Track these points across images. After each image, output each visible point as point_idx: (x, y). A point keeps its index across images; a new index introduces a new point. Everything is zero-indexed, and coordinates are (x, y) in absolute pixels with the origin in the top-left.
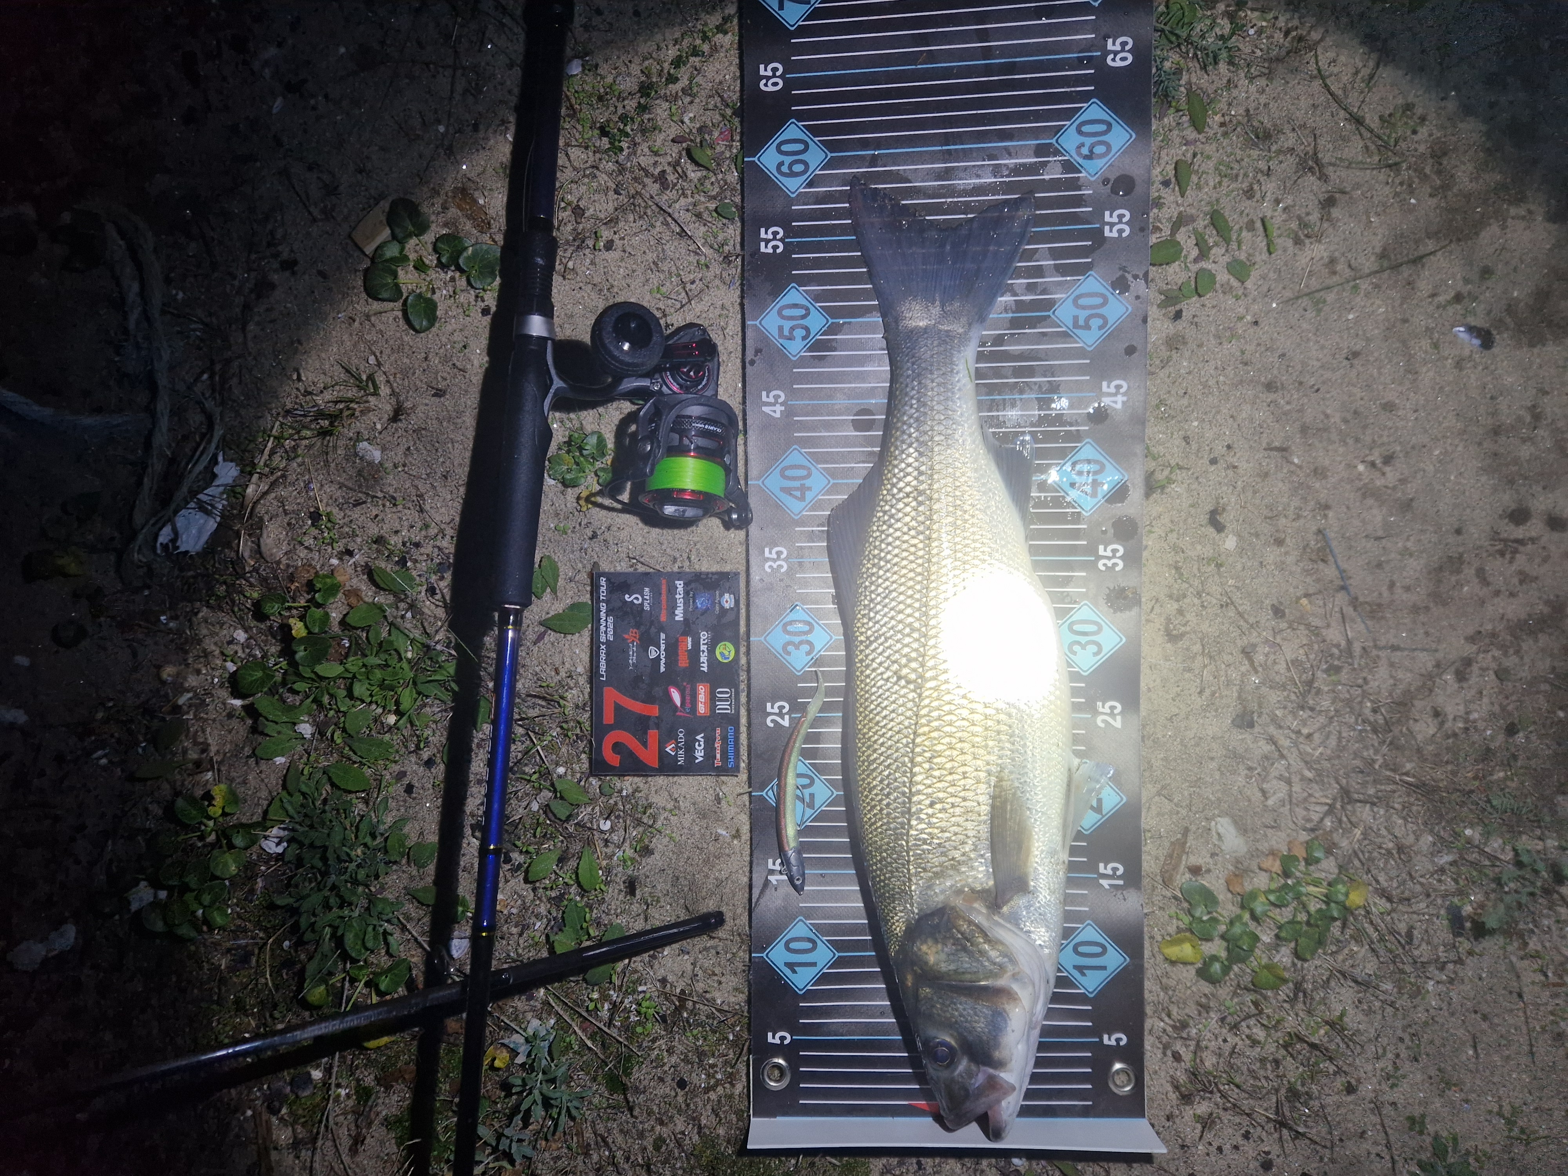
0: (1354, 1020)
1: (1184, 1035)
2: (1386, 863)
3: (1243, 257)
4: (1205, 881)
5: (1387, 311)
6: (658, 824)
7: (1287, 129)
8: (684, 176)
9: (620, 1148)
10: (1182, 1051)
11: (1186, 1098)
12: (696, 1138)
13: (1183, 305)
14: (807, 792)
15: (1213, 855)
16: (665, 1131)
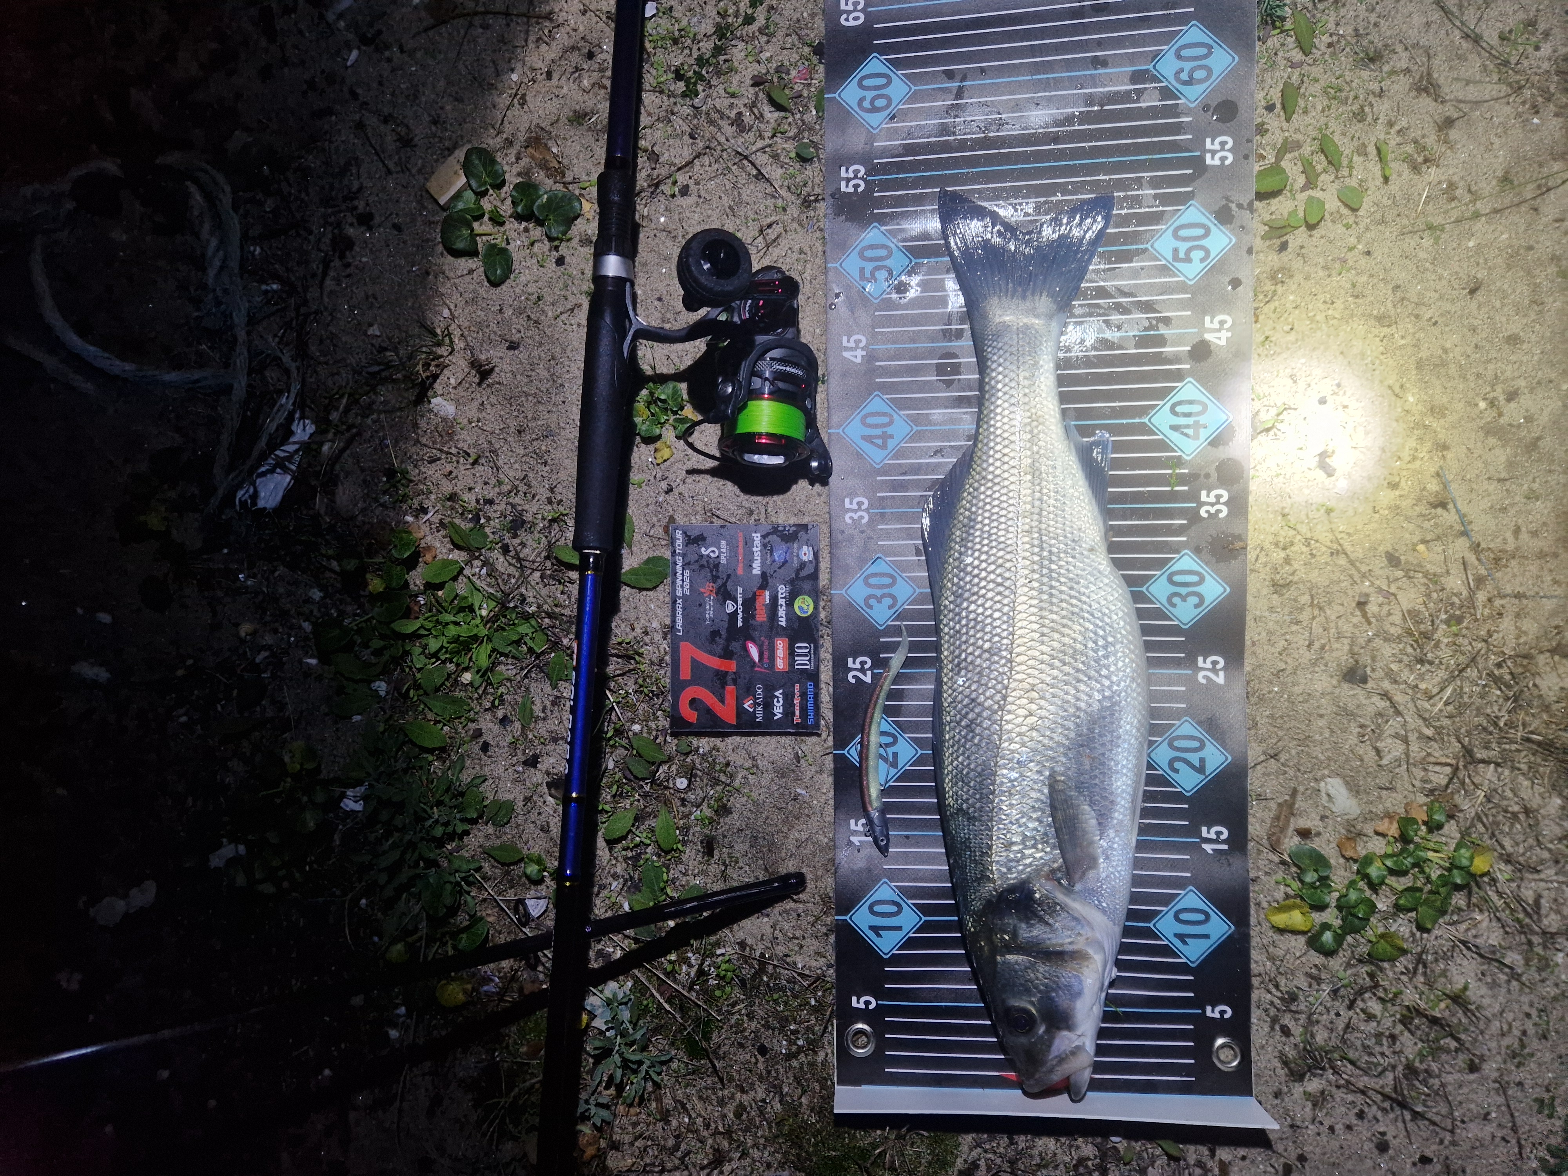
0: (1477, 992)
1: (1293, 1008)
2: (1512, 826)
3: (1354, 183)
4: (1316, 844)
5: (1510, 238)
6: (737, 783)
7: (1399, 48)
8: (760, 117)
9: (699, 1115)
10: (1291, 1025)
11: (1297, 1076)
12: (778, 1107)
13: (1290, 238)
14: (890, 750)
15: (1323, 818)
16: (746, 1099)
